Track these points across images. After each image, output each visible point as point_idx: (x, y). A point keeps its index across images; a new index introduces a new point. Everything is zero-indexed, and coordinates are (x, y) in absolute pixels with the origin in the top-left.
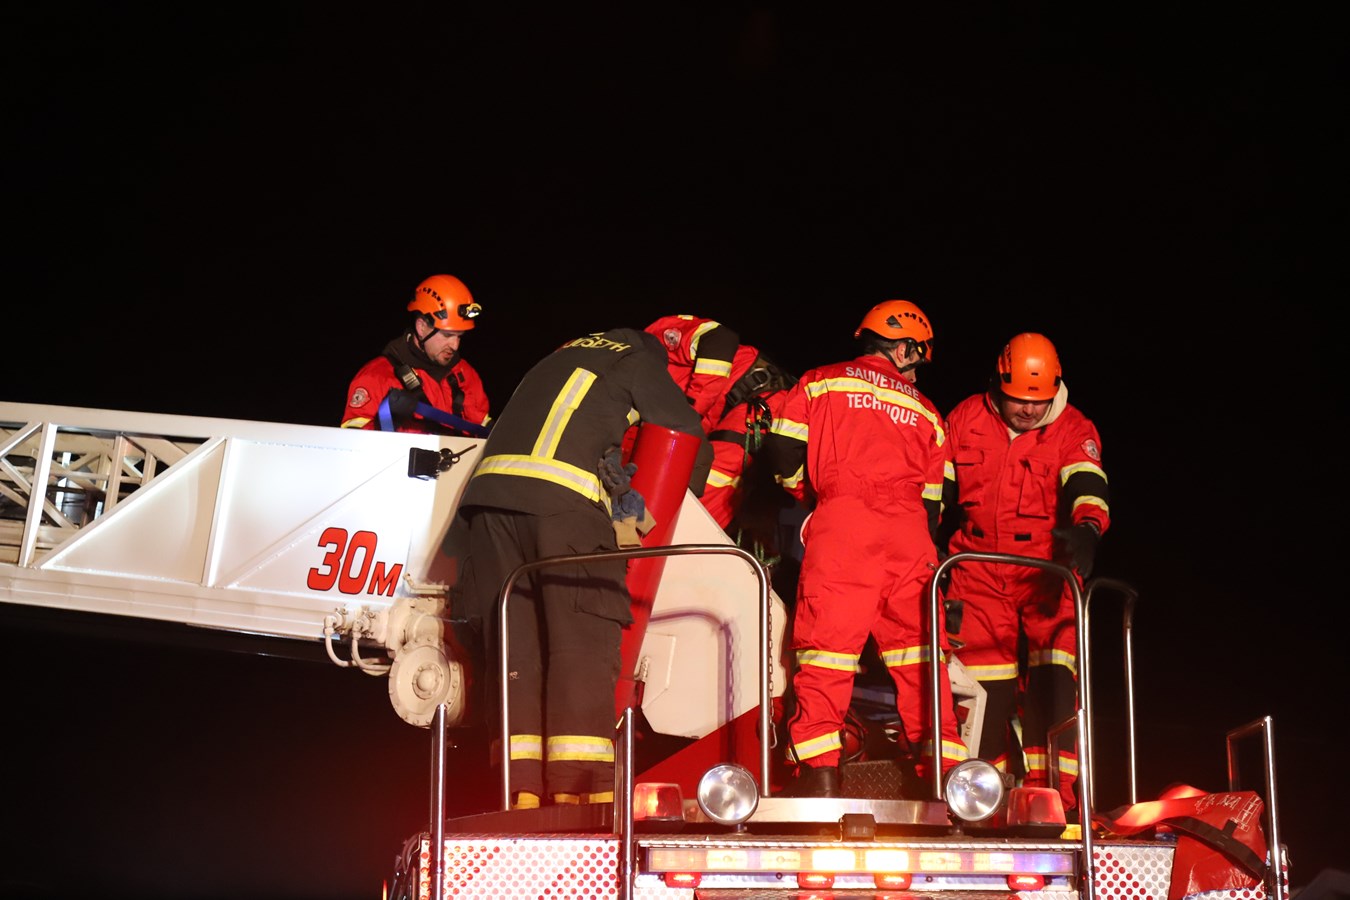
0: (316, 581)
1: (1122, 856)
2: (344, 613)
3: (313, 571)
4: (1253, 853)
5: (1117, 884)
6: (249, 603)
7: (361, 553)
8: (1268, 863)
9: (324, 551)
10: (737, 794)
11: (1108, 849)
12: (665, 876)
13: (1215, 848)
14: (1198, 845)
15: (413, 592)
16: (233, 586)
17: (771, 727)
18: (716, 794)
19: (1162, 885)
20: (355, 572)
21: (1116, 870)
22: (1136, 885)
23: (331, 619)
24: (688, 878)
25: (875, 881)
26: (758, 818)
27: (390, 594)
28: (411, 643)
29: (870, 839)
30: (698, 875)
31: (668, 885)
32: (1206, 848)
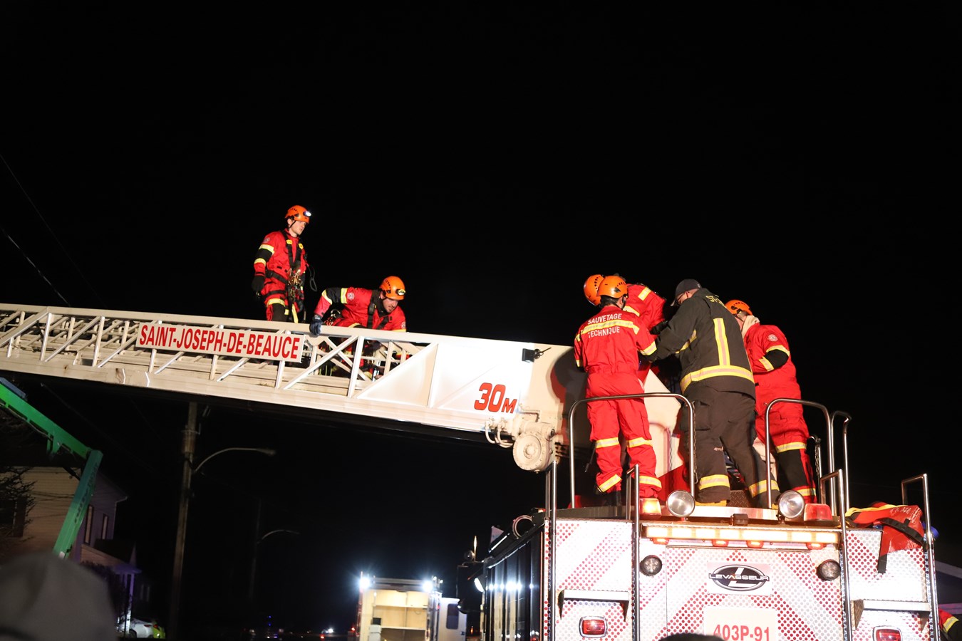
0: (478, 406)
1: (858, 535)
2: (493, 420)
3: (477, 402)
4: (918, 533)
5: (856, 548)
6: (449, 415)
7: (498, 394)
8: (925, 540)
9: (481, 393)
10: (685, 503)
11: (852, 532)
12: (652, 539)
13: (902, 532)
14: (893, 530)
15: (522, 411)
16: (442, 407)
17: (695, 474)
18: (675, 504)
19: (876, 548)
20: (495, 402)
21: (855, 541)
22: (865, 548)
23: (488, 423)
24: (664, 541)
25: (747, 544)
26: (694, 515)
27: (512, 412)
28: (523, 434)
29: (746, 525)
30: (668, 539)
31: (654, 543)
32: (897, 531)
